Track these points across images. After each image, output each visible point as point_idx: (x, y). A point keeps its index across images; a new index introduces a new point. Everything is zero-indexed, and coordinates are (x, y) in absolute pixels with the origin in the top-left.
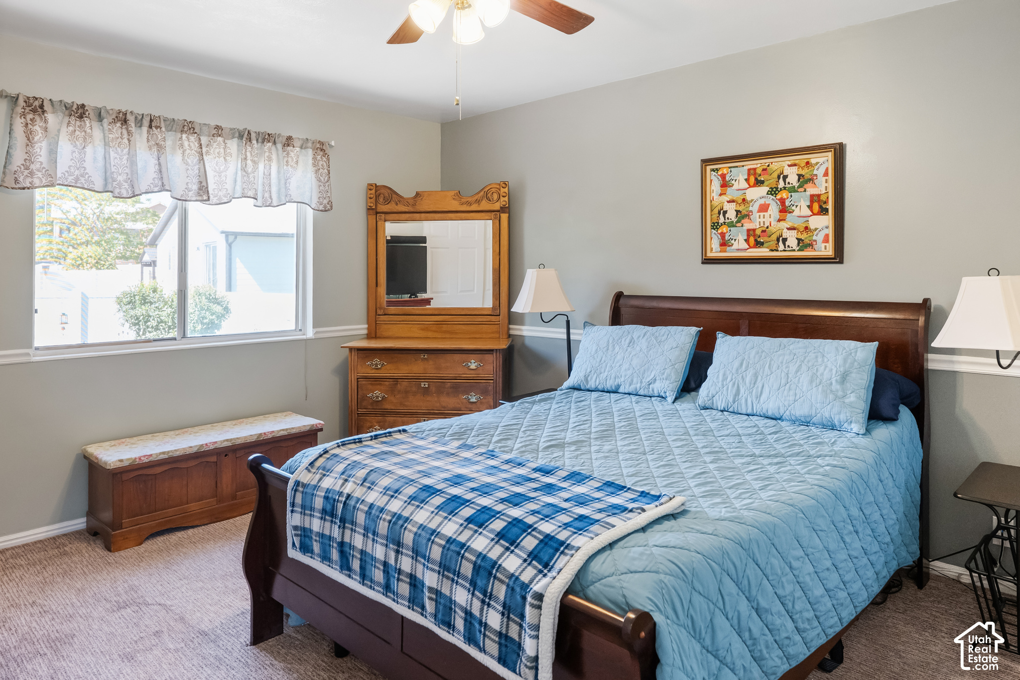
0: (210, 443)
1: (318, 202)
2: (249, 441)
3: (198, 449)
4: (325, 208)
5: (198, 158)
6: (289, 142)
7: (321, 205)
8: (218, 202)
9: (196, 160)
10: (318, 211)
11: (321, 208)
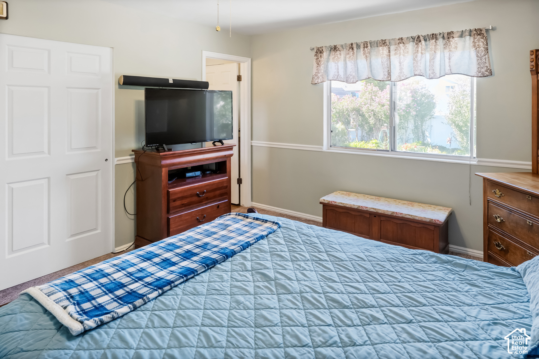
0: (364, 207)
1: (477, 71)
2: (386, 213)
3: (358, 207)
4: (483, 75)
5: (386, 58)
6: (450, 35)
7: (479, 73)
8: (400, 80)
9: (385, 60)
10: (478, 77)
11: (480, 75)
